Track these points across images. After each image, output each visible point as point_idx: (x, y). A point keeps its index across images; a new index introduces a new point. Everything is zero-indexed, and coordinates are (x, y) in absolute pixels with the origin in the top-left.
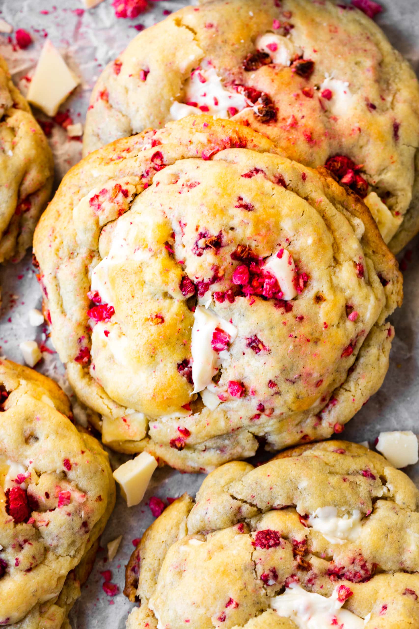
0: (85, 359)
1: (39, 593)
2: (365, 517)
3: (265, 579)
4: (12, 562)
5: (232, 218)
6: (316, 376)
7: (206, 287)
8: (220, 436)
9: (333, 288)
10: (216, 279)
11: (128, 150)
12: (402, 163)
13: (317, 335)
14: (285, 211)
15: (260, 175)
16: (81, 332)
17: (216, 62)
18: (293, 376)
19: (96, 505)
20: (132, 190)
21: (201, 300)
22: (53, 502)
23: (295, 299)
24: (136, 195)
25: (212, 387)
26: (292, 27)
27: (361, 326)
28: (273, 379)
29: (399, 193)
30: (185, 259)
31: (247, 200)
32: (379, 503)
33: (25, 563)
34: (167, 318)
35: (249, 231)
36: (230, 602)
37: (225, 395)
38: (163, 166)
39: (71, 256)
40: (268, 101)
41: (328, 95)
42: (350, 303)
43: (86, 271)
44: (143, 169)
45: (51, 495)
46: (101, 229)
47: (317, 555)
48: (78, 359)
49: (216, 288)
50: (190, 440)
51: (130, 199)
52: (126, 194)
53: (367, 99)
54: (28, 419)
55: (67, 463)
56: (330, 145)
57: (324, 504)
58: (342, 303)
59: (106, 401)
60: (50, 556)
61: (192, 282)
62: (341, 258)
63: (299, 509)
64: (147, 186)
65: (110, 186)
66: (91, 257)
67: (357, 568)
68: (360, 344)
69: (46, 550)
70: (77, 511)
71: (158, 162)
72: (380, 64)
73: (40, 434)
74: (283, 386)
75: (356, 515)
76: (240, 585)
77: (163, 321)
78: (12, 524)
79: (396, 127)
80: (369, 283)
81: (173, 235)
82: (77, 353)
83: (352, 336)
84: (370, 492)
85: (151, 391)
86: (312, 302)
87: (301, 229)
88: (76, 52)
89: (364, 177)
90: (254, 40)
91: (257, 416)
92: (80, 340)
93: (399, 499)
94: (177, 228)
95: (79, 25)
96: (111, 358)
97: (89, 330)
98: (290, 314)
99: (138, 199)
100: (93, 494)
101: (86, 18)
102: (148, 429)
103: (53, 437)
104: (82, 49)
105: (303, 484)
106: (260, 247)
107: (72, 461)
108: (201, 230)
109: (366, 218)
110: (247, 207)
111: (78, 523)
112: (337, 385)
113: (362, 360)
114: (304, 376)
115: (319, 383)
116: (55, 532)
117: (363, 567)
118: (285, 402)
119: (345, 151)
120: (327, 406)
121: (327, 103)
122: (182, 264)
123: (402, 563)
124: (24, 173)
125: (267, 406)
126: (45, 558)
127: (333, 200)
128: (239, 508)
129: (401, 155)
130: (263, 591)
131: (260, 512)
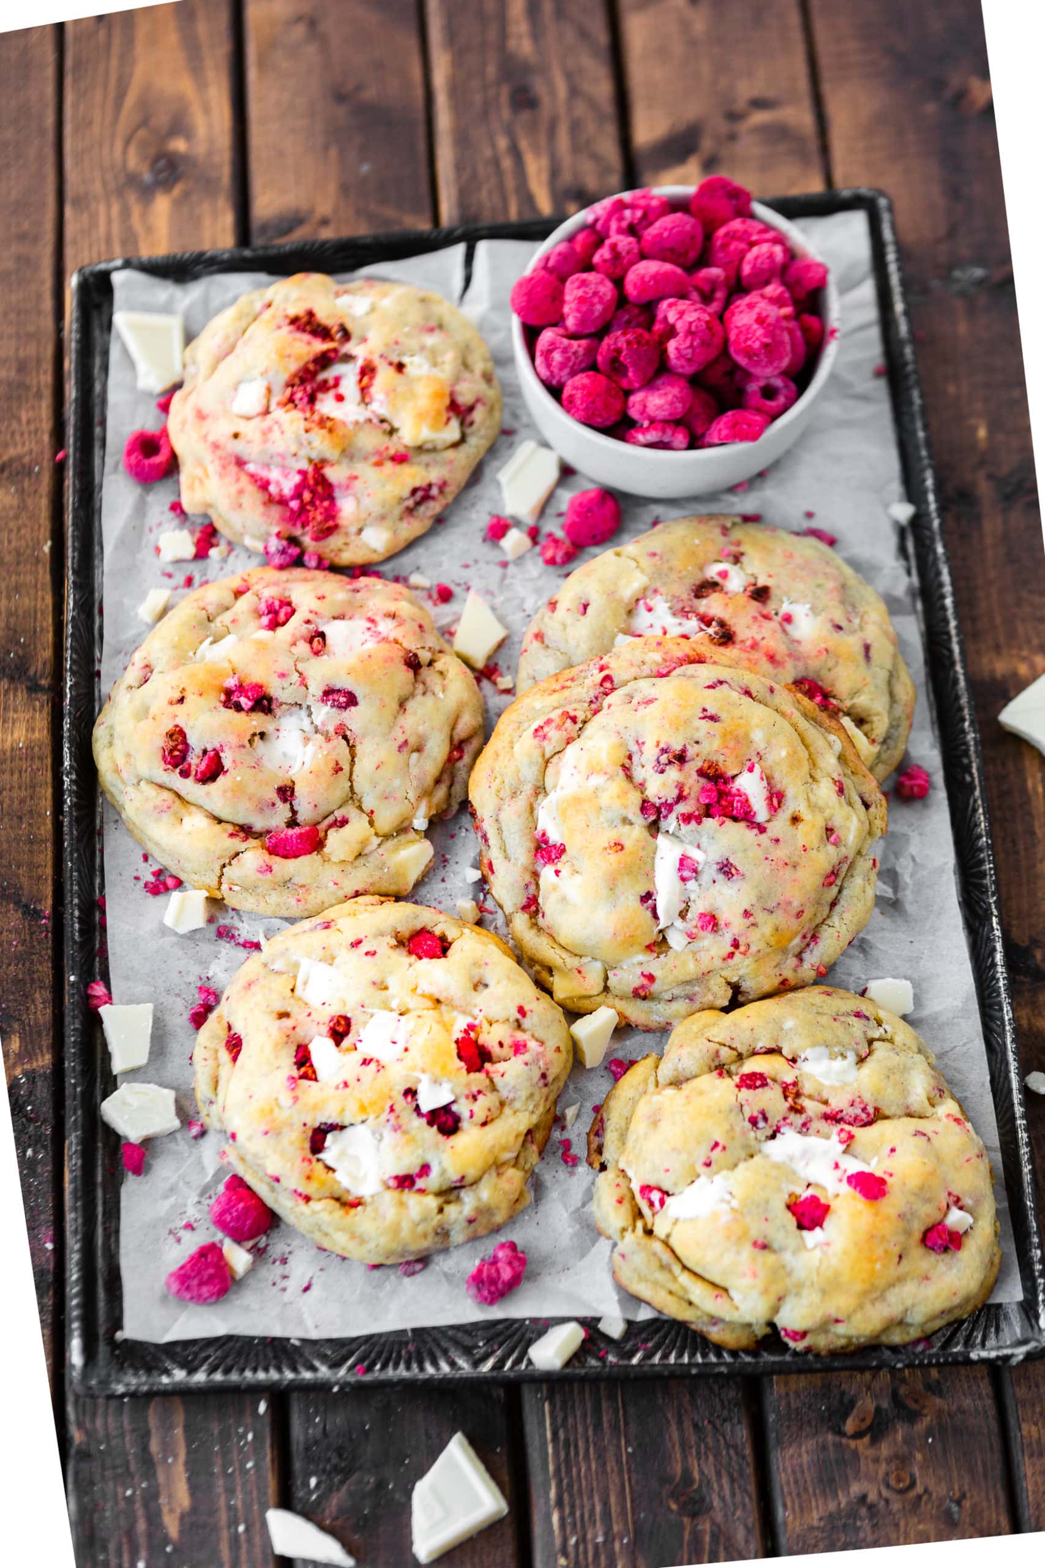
0: (533, 908)
1: (496, 1150)
2: (861, 1060)
3: (753, 1121)
4: (465, 1115)
5: (697, 729)
6: (796, 904)
7: (670, 807)
8: (688, 982)
9: (812, 806)
10: (680, 798)
11: (572, 679)
12: (876, 687)
13: (796, 859)
14: (755, 721)
15: (725, 686)
16: (528, 878)
17: (662, 590)
18: (770, 904)
19: (555, 1055)
20: (581, 716)
21: (663, 824)
22: (507, 1051)
23: (768, 821)
24: (585, 722)
25: (679, 923)
26: (742, 554)
27: (843, 851)
28: (749, 908)
29: (875, 719)
30: (645, 780)
31: (711, 711)
32: (876, 1044)
33: (480, 1116)
34: (628, 844)
35: (716, 744)
36: (716, 1144)
37: (694, 931)
38: (613, 689)
39: (514, 794)
40: (722, 624)
41: (788, 619)
42: (830, 825)
43: (532, 810)
44: (592, 694)
45: (506, 1044)
46: (547, 762)
47: (810, 1097)
48: (525, 908)
49: (682, 808)
50: (655, 988)
51: (579, 725)
52: (574, 720)
53: (832, 621)
54: (476, 964)
55: (521, 1011)
56: (795, 667)
57: (814, 1045)
58: (820, 823)
59: (559, 951)
60: (507, 1111)
61: (653, 805)
62: (818, 774)
63: (784, 1052)
64: (596, 712)
65: (555, 715)
66: (537, 794)
67: (859, 1111)
68: (842, 875)
69: (502, 1104)
70: (536, 1060)
71: (608, 685)
72: (844, 587)
73: (490, 979)
74: (760, 917)
75: (852, 1057)
76: (726, 1126)
77: (622, 848)
78: (464, 1072)
79: (867, 648)
80: (850, 804)
81: (630, 757)
82: (524, 901)
83: (835, 861)
84: (865, 1033)
85: (612, 930)
86: (788, 823)
87: (774, 741)
88: (503, 603)
89: (834, 701)
90: (701, 568)
91: (731, 955)
92: (527, 886)
93: (898, 1039)
94: (634, 748)
95: (504, 577)
96: (564, 900)
97: (536, 875)
98: (764, 836)
99: (588, 726)
100: (551, 1044)
101: (511, 569)
102: (606, 978)
103: (505, 982)
104: (508, 600)
105: (789, 1024)
106: (728, 763)
107: (526, 1008)
108: (662, 745)
109: (843, 736)
110: (713, 718)
111: (537, 1074)
112: (818, 920)
113: (845, 892)
114: (783, 905)
115: (799, 914)
116: (512, 1083)
117: (864, 1109)
118: (763, 935)
119: (811, 675)
120: (808, 945)
121: (788, 627)
122: (641, 786)
123: (907, 1107)
124: (457, 718)
125: (742, 941)
126: (501, 1113)
127: (805, 715)
128: (717, 1052)
129: (874, 677)
130: (752, 1134)
131: (740, 1057)
